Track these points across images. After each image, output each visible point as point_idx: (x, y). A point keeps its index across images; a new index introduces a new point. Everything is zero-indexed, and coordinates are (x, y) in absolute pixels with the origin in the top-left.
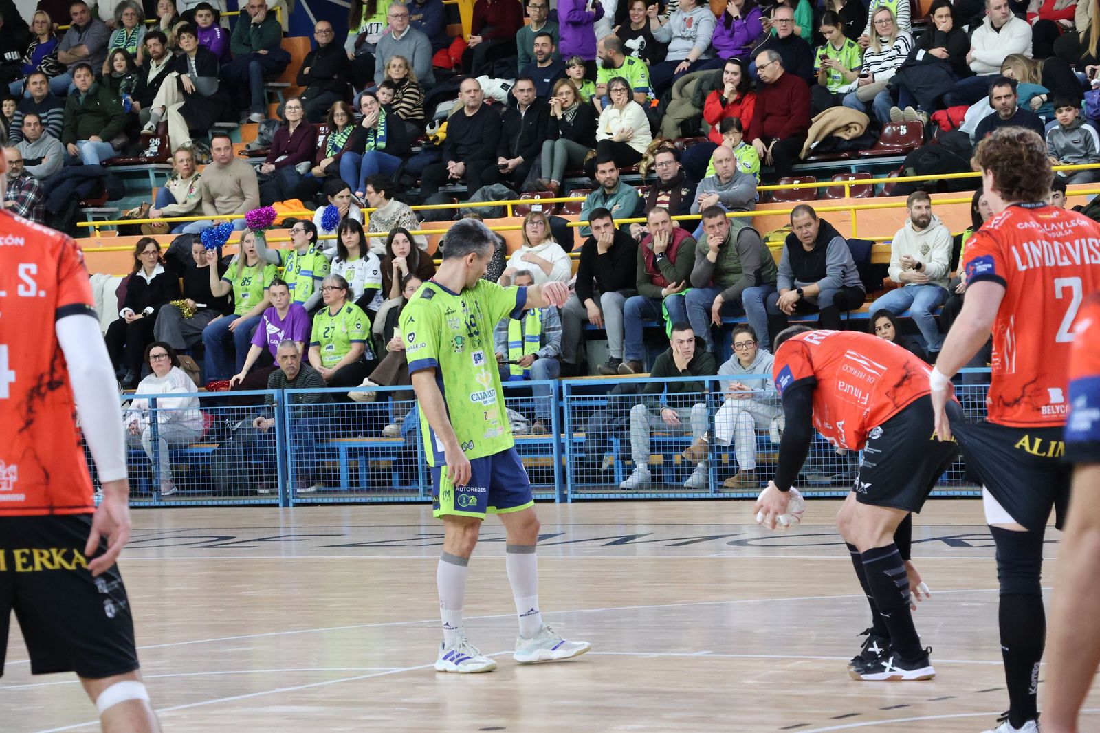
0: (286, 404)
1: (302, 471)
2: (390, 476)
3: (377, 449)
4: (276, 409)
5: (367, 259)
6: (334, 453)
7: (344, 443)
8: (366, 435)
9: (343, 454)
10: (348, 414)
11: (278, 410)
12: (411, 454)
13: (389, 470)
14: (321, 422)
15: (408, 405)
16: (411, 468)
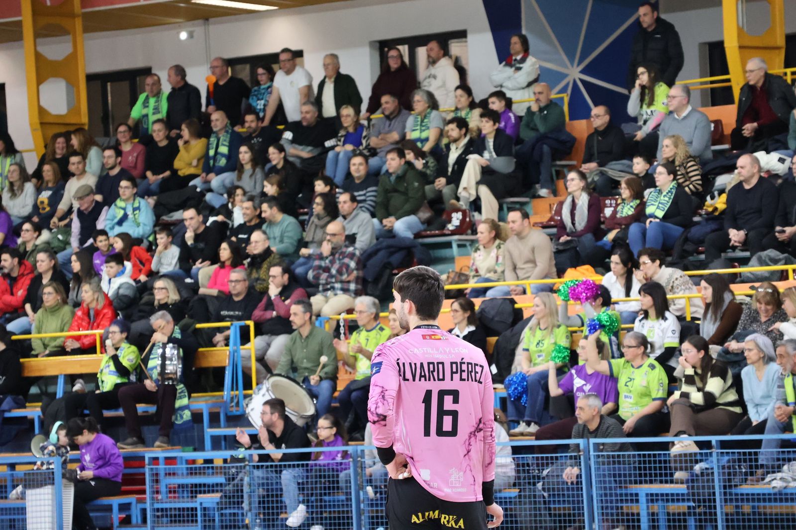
0: (592, 453)
1: (607, 514)
2: (685, 521)
3: (672, 495)
4: (582, 457)
5: (664, 318)
6: (635, 498)
7: (644, 489)
8: (661, 482)
9: (643, 499)
10: (650, 462)
11: (584, 457)
12: (710, 500)
13: (684, 514)
14: (625, 469)
15: (706, 454)
16: (710, 514)
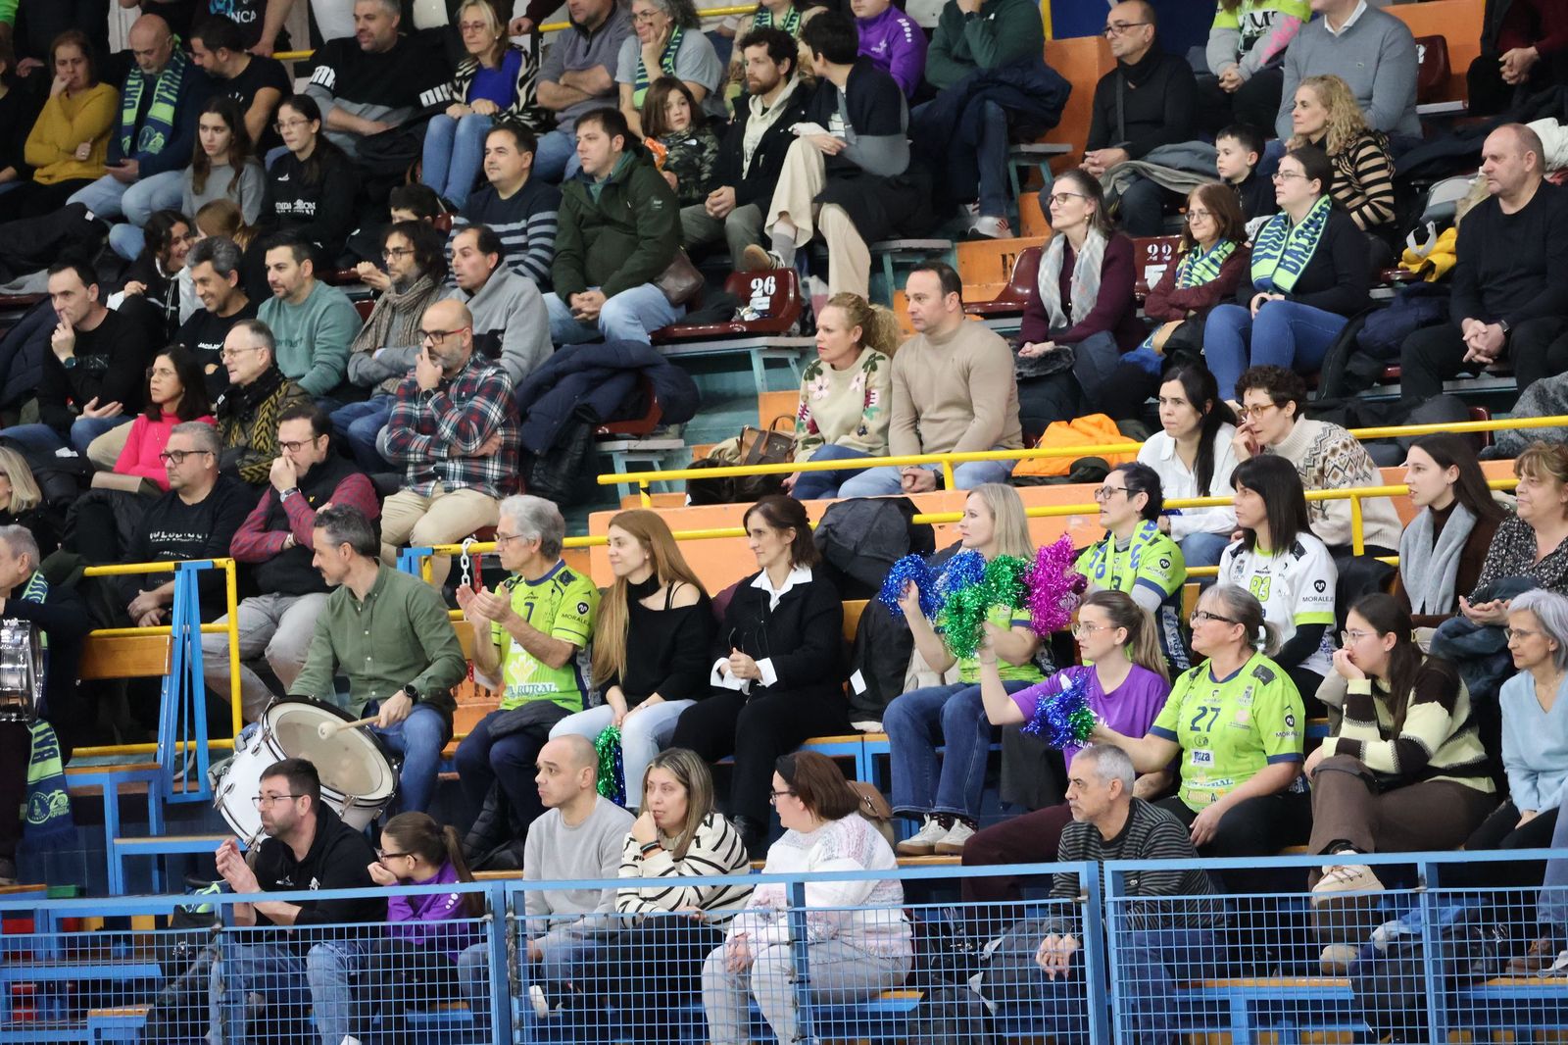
0: (1109, 897)
3: (1316, 1004)
4: (1084, 908)
5: (1299, 552)
7: (1244, 990)
8: (1287, 972)
9: (1240, 1015)
11: (1089, 909)
15: (1403, 899)
